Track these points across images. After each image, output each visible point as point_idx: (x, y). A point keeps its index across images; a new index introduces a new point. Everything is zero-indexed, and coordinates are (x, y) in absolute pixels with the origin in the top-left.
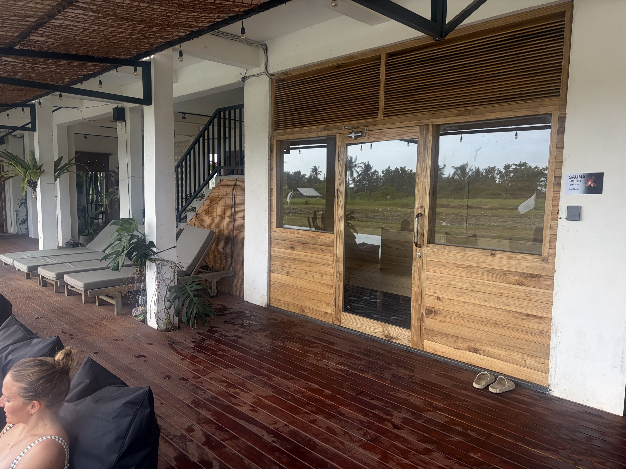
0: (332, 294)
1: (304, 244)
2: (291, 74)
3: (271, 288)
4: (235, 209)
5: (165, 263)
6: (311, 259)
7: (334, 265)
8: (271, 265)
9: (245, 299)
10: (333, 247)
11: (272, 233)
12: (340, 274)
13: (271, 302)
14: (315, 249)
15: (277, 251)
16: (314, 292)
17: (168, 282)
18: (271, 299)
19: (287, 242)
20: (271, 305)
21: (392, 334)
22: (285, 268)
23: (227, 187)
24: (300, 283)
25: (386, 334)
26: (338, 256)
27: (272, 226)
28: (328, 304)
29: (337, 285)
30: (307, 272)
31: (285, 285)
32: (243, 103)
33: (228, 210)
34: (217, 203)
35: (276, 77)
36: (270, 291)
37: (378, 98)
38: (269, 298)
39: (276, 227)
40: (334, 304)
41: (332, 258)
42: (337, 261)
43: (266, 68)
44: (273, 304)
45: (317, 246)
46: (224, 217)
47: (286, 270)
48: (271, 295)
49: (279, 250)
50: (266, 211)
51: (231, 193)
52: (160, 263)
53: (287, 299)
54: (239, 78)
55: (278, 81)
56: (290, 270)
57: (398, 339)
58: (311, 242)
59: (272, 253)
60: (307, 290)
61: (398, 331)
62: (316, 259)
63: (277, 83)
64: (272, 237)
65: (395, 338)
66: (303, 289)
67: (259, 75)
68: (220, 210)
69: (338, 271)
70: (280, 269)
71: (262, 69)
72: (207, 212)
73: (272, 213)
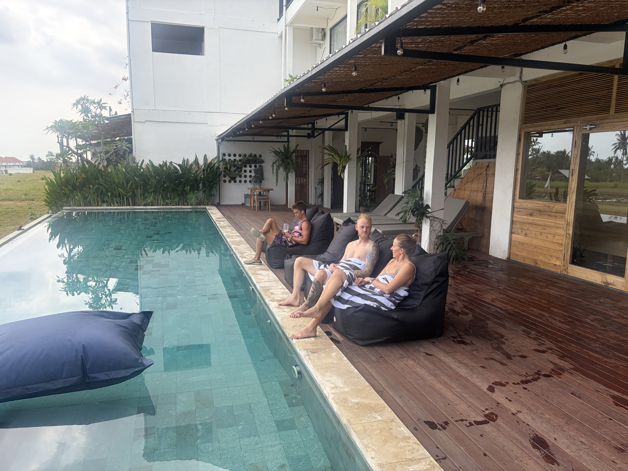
0: (562, 251)
1: (541, 212)
2: (540, 81)
3: (512, 245)
4: (486, 185)
5: (436, 219)
6: (547, 223)
7: (565, 227)
8: (513, 228)
9: (490, 254)
10: (565, 214)
11: (515, 204)
12: (569, 235)
13: (511, 256)
14: (550, 215)
15: (518, 217)
16: (546, 249)
17: (437, 232)
18: (511, 254)
19: (527, 210)
20: (511, 258)
21: (609, 281)
22: (524, 230)
23: (481, 168)
24: (535, 242)
25: (604, 281)
26: (568, 221)
27: (515, 198)
28: (557, 258)
29: (566, 243)
30: (542, 234)
31: (523, 243)
32: (499, 103)
33: (481, 186)
34: (472, 180)
35: (528, 83)
36: (510, 248)
37: (611, 98)
38: (510, 253)
39: (519, 198)
40: (563, 258)
41: (564, 223)
42: (568, 225)
43: (521, 78)
44: (512, 258)
45: (552, 213)
46: (477, 191)
47: (524, 232)
48: (511, 251)
49: (520, 216)
50: (511, 186)
51: (484, 173)
52: (432, 220)
53: (524, 254)
54: (498, 85)
55: (529, 86)
56: (528, 232)
57: (614, 285)
58: (547, 210)
59: (514, 219)
60: (541, 248)
61: (614, 279)
62: (550, 224)
63: (529, 88)
64: (515, 207)
65: (611, 284)
66: (537, 247)
67: (515, 82)
68: (474, 186)
69: (568, 232)
70: (520, 231)
71: (517, 78)
72: (463, 187)
73: (516, 188)
